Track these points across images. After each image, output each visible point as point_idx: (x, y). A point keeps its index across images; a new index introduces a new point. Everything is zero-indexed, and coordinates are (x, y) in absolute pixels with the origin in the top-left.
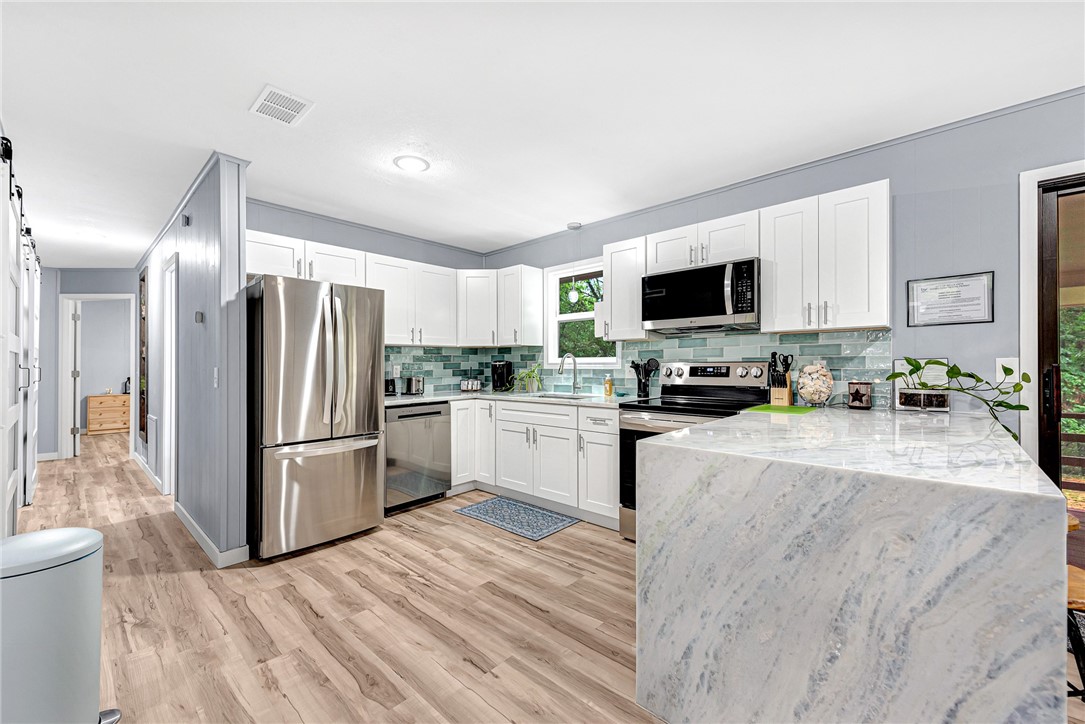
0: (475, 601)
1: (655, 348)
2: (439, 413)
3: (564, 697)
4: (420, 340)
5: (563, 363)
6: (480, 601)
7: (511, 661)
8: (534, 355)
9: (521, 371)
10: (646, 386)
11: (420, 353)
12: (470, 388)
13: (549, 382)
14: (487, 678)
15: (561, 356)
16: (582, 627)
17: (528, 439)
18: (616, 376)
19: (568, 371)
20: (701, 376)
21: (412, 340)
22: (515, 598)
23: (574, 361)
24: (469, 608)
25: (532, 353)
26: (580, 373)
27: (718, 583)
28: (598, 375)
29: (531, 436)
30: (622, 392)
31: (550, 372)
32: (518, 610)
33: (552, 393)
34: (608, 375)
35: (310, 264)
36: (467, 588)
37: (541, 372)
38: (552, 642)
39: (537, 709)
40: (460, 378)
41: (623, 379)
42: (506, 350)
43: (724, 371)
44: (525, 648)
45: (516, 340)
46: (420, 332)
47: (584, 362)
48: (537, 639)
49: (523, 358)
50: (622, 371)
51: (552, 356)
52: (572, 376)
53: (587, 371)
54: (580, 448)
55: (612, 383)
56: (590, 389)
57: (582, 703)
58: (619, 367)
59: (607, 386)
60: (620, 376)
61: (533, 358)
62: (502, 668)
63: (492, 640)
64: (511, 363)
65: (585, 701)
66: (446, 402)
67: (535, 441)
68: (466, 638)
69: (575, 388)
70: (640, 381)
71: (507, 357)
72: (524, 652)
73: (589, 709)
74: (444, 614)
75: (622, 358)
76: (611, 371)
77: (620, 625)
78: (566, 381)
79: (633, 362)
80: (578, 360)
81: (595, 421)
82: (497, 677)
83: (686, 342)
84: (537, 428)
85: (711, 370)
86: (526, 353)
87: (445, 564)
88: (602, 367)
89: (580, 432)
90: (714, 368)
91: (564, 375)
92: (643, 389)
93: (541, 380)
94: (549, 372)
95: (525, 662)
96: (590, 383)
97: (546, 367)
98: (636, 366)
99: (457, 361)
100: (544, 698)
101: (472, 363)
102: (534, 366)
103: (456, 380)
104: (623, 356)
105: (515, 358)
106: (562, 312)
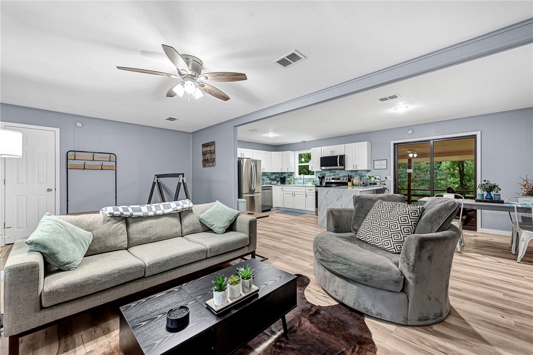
10: (322, 182)
12: (274, 183)
13: (296, 181)
17: (293, 195)
20: (334, 180)
26: (305, 179)
30: (316, 184)
31: (297, 179)
41: (316, 181)
42: (283, 173)
45: (288, 171)
47: (306, 176)
50: (316, 179)
51: (297, 175)
53: (307, 179)
54: (306, 196)
55: (313, 181)
56: (307, 183)
61: (291, 175)
64: (285, 177)
66: (270, 187)
67: (295, 195)
69: (303, 183)
71: (284, 175)
76: (313, 179)
78: (301, 181)
81: (310, 190)
83: (331, 172)
84: (295, 192)
86: (289, 174)
89: (306, 192)
93: (294, 181)
97: (295, 178)
98: (319, 177)
99: (270, 176)
102: (292, 177)
103: (270, 181)
104: (316, 175)
105: (286, 175)
106: (299, 163)
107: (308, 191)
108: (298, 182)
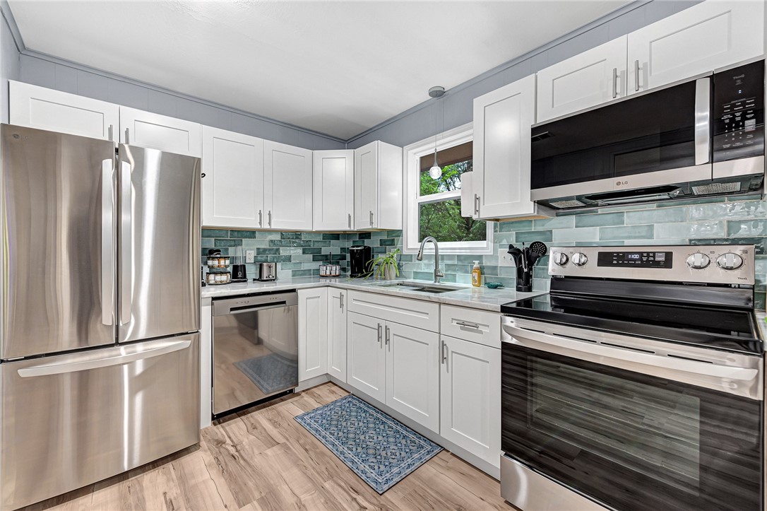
1: (540, 229)
2: (284, 302)
4: (270, 224)
5: (422, 248)
8: (393, 240)
9: (380, 256)
10: (529, 276)
11: (277, 237)
12: (328, 273)
13: (409, 268)
15: (421, 240)
17: (379, 338)
18: (486, 263)
19: (429, 257)
20: (618, 265)
21: (260, 223)
23: (436, 246)
25: (392, 238)
26: (442, 259)
28: (464, 261)
29: (383, 335)
30: (494, 282)
31: (410, 258)
33: (411, 280)
34: (477, 262)
35: (127, 132)
37: (400, 257)
40: (321, 263)
41: (495, 268)
42: (365, 235)
43: (660, 258)
46: (269, 214)
47: (446, 247)
49: (382, 242)
50: (494, 257)
51: (411, 241)
52: (433, 262)
53: (450, 257)
54: (443, 359)
55: (481, 271)
56: (454, 278)
58: (490, 252)
59: (476, 275)
60: (493, 264)
61: (392, 243)
64: (369, 248)
66: (294, 290)
67: (387, 340)
69: (436, 276)
70: (520, 271)
71: (367, 243)
75: (494, 242)
76: (480, 257)
78: (427, 267)
79: (511, 247)
80: (441, 245)
81: (464, 325)
83: (588, 219)
84: (390, 326)
85: (636, 257)
86: (385, 238)
88: (468, 253)
89: (443, 338)
90: (641, 254)
91: (425, 262)
92: (525, 281)
93: (399, 266)
94: (408, 258)
96: (454, 270)
97: (405, 252)
98: (514, 252)
99: (317, 246)
101: (334, 248)
102: (392, 251)
103: (315, 265)
104: (496, 240)
105: (373, 243)
106: (424, 192)
107: (450, 328)
108: (415, 270)
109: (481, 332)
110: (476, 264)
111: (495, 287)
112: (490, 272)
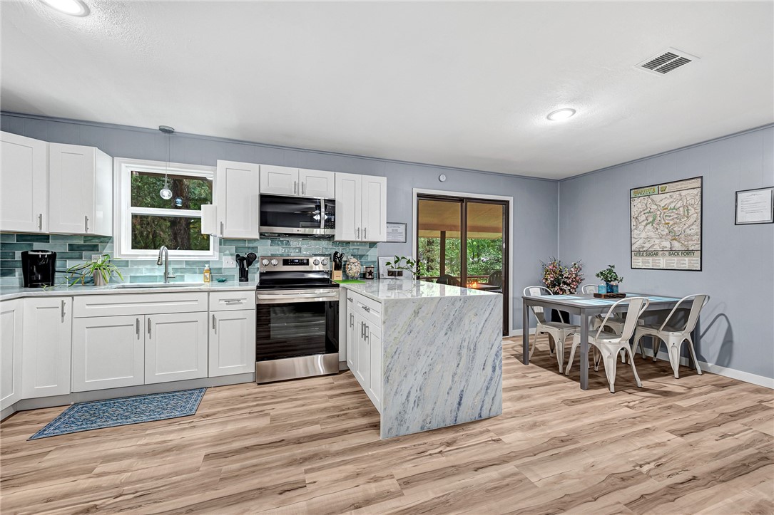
0: (221, 470)
1: (252, 245)
3: (356, 460)
5: (140, 255)
6: (224, 468)
7: (306, 472)
9: (70, 262)
13: (122, 273)
14: (310, 488)
15: (136, 247)
16: (315, 433)
18: (214, 265)
19: (149, 261)
20: (291, 265)
22: (247, 449)
23: (166, 253)
24: (222, 476)
25: (94, 243)
26: (172, 264)
27: (422, 355)
28: (193, 266)
29: (142, 326)
30: (221, 279)
32: (264, 451)
34: (207, 265)
36: (197, 469)
37: (110, 262)
38: (311, 449)
39: (356, 473)
41: (221, 269)
43: (305, 261)
44: (303, 462)
45: (87, 229)
48: (302, 453)
49: (74, 247)
50: (220, 261)
55: (210, 272)
56: (182, 278)
57: (367, 456)
58: (216, 258)
59: (208, 275)
60: (218, 266)
61: (93, 249)
62: (309, 478)
63: (277, 474)
64: (55, 253)
65: (367, 454)
68: (259, 487)
69: (166, 278)
70: (241, 270)
72: (307, 463)
73: (372, 455)
74: (207, 493)
75: (220, 252)
76: (208, 262)
77: (329, 420)
78: (152, 271)
79: (238, 256)
80: (171, 252)
81: (229, 302)
82: (315, 482)
83: (276, 242)
86: (81, 243)
87: (130, 474)
88: (197, 259)
90: (299, 260)
94: (124, 264)
95: (314, 466)
97: (116, 256)
98: (241, 258)
100: (351, 468)
105: (59, 248)
108: (132, 275)
109: (242, 303)
110: (207, 267)
111: (223, 281)
112: (216, 271)
